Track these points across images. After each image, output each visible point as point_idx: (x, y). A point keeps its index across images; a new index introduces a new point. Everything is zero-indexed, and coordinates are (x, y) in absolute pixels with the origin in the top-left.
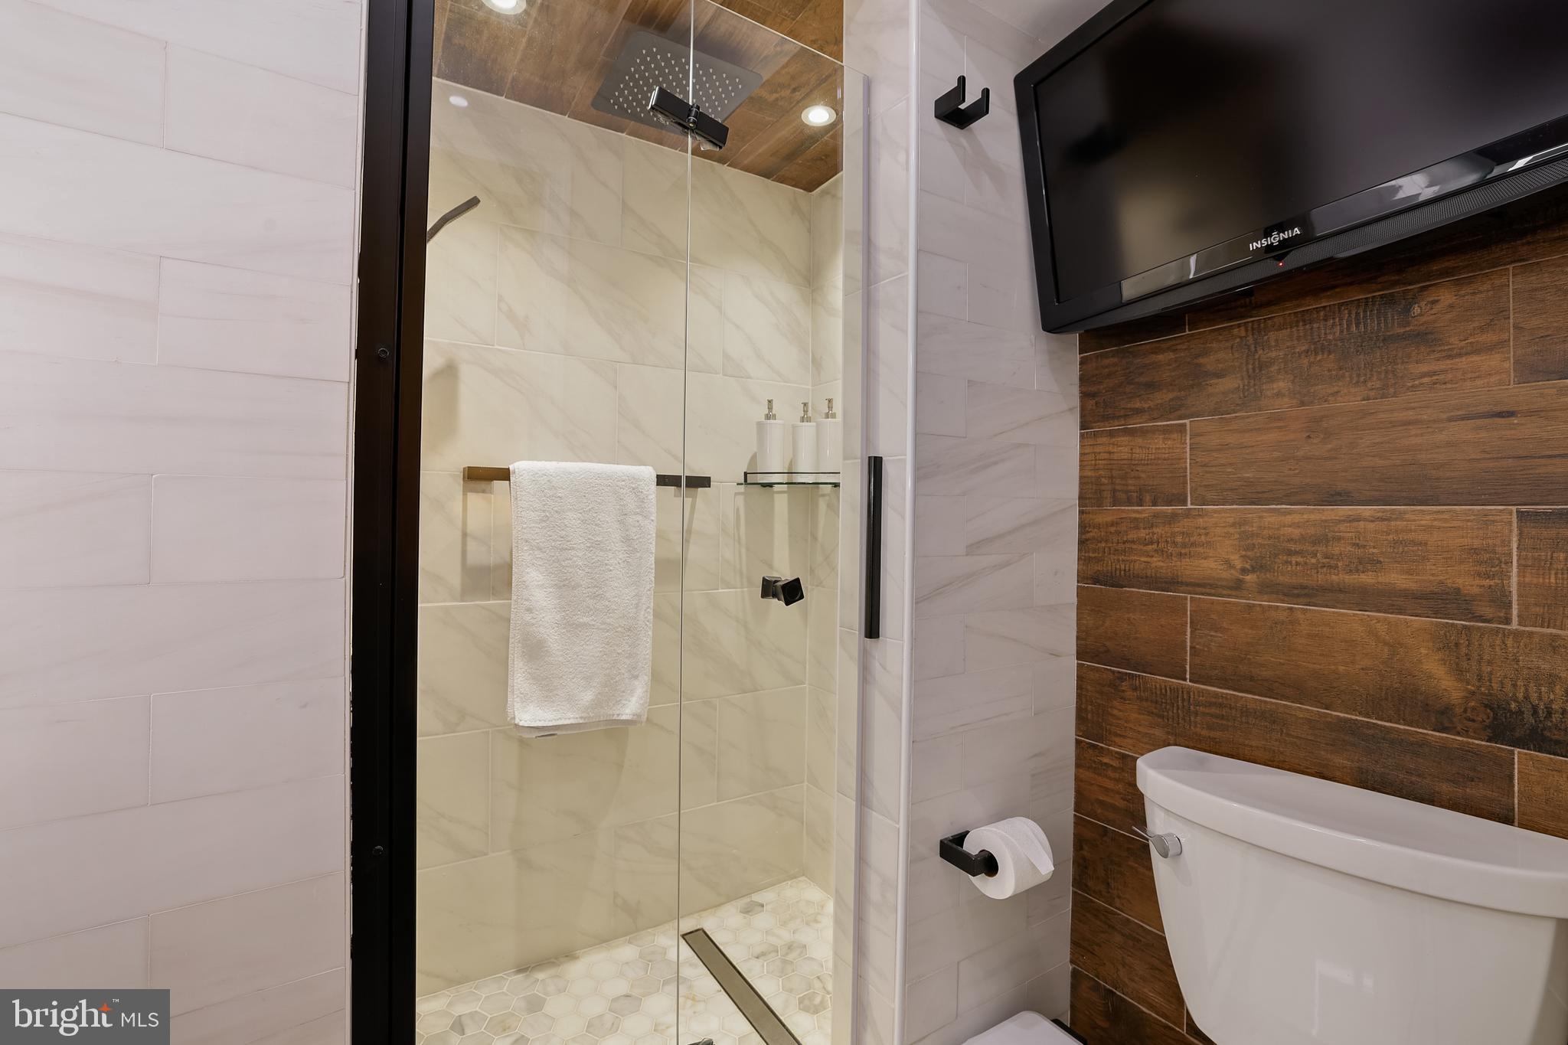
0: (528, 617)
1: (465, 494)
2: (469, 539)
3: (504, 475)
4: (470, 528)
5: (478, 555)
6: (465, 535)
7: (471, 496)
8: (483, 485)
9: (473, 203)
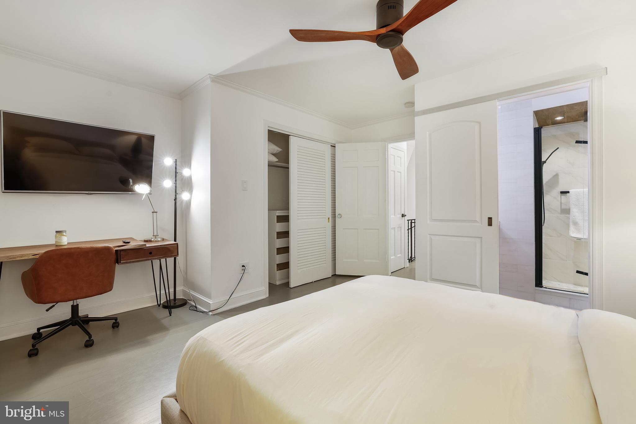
0: (574, 217)
1: (561, 196)
2: (562, 204)
3: (568, 192)
4: (562, 202)
5: (563, 207)
6: (561, 203)
7: (562, 196)
8: (565, 194)
9: (558, 148)
